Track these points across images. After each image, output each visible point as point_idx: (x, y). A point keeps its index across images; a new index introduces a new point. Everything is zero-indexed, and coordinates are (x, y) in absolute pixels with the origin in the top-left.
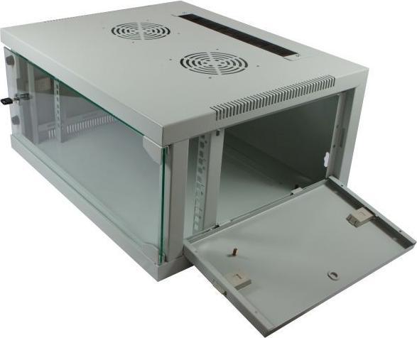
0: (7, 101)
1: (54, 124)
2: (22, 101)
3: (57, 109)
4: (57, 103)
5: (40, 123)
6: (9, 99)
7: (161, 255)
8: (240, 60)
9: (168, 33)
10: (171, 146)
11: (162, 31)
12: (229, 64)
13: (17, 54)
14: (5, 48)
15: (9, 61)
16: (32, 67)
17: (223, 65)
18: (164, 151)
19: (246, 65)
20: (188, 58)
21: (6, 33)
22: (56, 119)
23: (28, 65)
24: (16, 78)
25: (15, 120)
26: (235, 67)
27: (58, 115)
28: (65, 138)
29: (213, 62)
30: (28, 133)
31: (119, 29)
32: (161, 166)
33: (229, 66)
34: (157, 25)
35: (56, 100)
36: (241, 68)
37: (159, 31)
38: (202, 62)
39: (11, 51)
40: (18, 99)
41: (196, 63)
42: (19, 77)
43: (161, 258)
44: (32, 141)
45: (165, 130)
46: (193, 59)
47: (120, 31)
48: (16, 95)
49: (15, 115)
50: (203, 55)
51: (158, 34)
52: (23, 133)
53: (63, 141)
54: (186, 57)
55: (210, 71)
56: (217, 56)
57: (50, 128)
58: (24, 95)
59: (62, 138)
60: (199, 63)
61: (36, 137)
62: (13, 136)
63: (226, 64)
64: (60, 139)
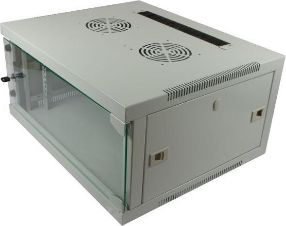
0: (5, 79)
1: (43, 96)
2: (17, 79)
3: (44, 84)
4: (44, 80)
5: (31, 95)
6: (7, 77)
7: (125, 205)
8: (185, 49)
9: (130, 27)
10: (132, 122)
11: (124, 25)
12: (177, 52)
13: (13, 44)
14: (4, 38)
15: (8, 48)
16: (25, 55)
17: (173, 54)
18: (127, 126)
19: (191, 54)
20: (145, 48)
21: (5, 27)
22: (44, 91)
23: (22, 52)
24: (13, 61)
25: (12, 93)
26: (182, 56)
27: (46, 89)
28: (51, 106)
29: (164, 51)
30: (23, 103)
31: (91, 24)
32: (125, 138)
33: (177, 55)
34: (121, 21)
35: (44, 77)
36: (186, 56)
37: (122, 26)
38: (156, 51)
39: (9, 41)
40: (14, 78)
41: (151, 52)
42: (15, 61)
43: (124, 208)
44: (26, 109)
45: (128, 110)
46: (149, 49)
47: (93, 25)
48: (13, 75)
49: (12, 89)
50: (156, 46)
51: (122, 28)
52: (18, 103)
53: (50, 108)
54: (144, 47)
55: (162, 59)
56: (168, 46)
57: (40, 98)
58: (19, 74)
59: (48, 106)
60: (154, 52)
61: (28, 105)
62: (11, 105)
63: (175, 53)
64: (47, 107)
